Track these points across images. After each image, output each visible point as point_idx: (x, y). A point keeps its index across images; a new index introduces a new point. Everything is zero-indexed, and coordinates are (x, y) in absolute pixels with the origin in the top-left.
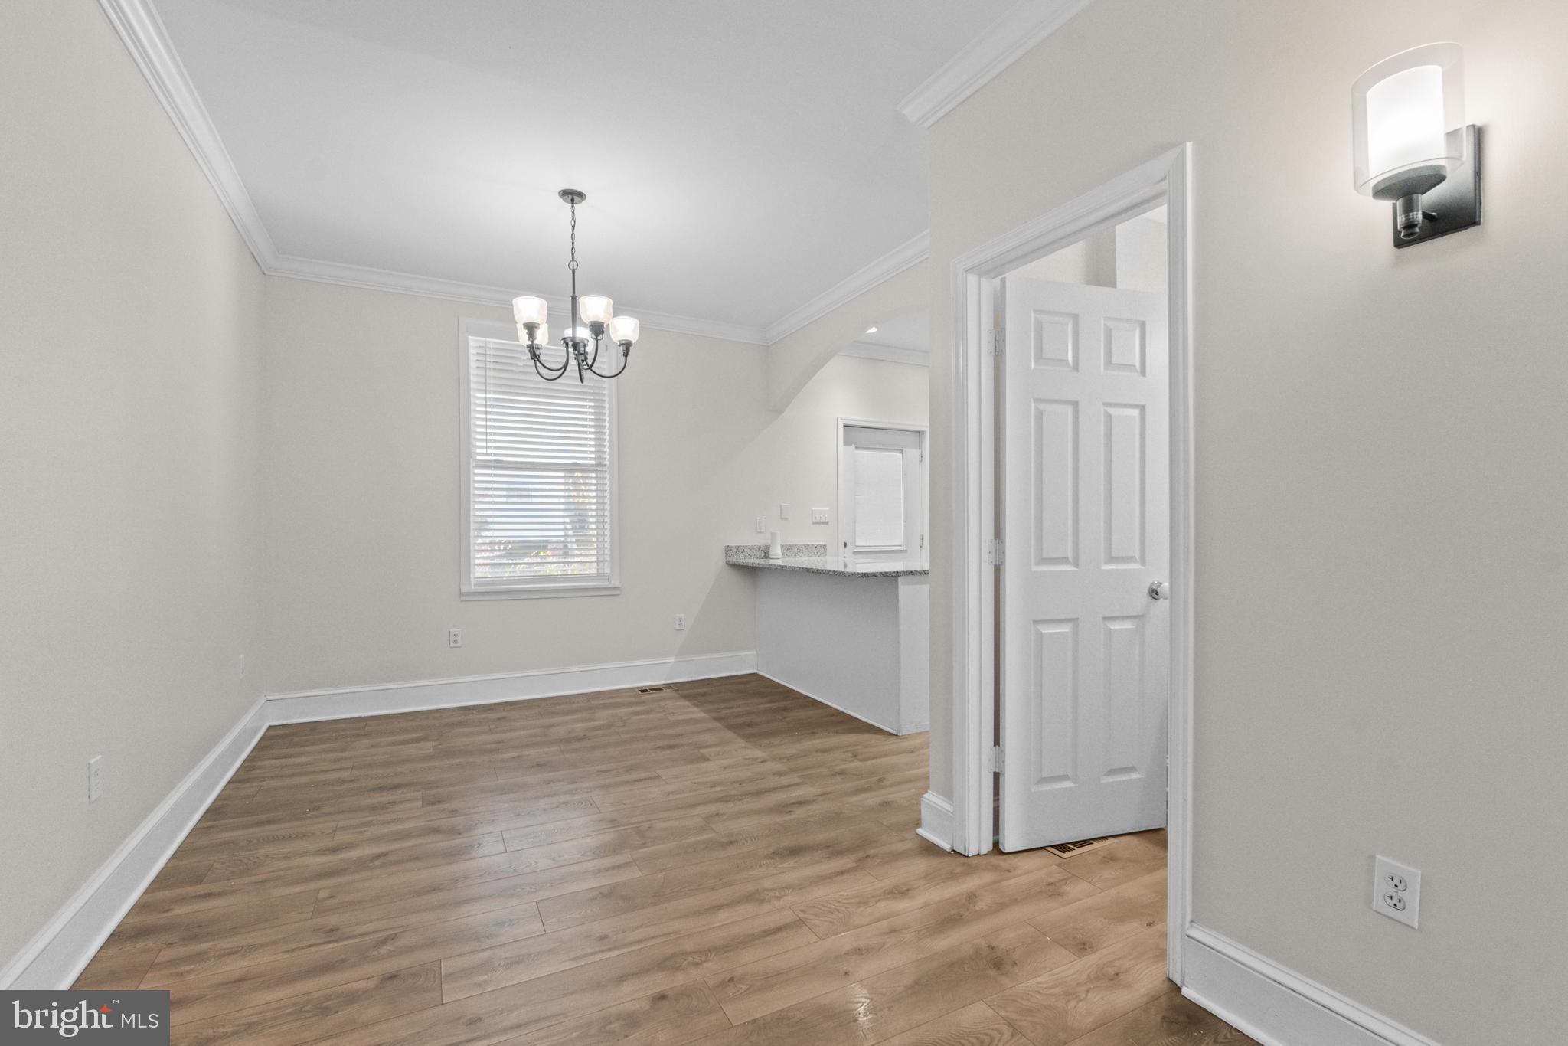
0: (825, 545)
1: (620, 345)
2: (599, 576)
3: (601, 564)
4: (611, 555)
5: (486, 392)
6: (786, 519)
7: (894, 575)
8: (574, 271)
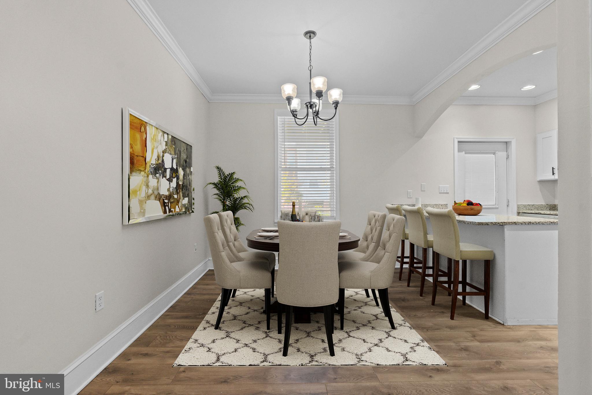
0: (447, 204)
1: (333, 104)
2: (331, 217)
3: (332, 212)
4: (336, 208)
6: (424, 191)
7: (501, 224)
8: (311, 71)
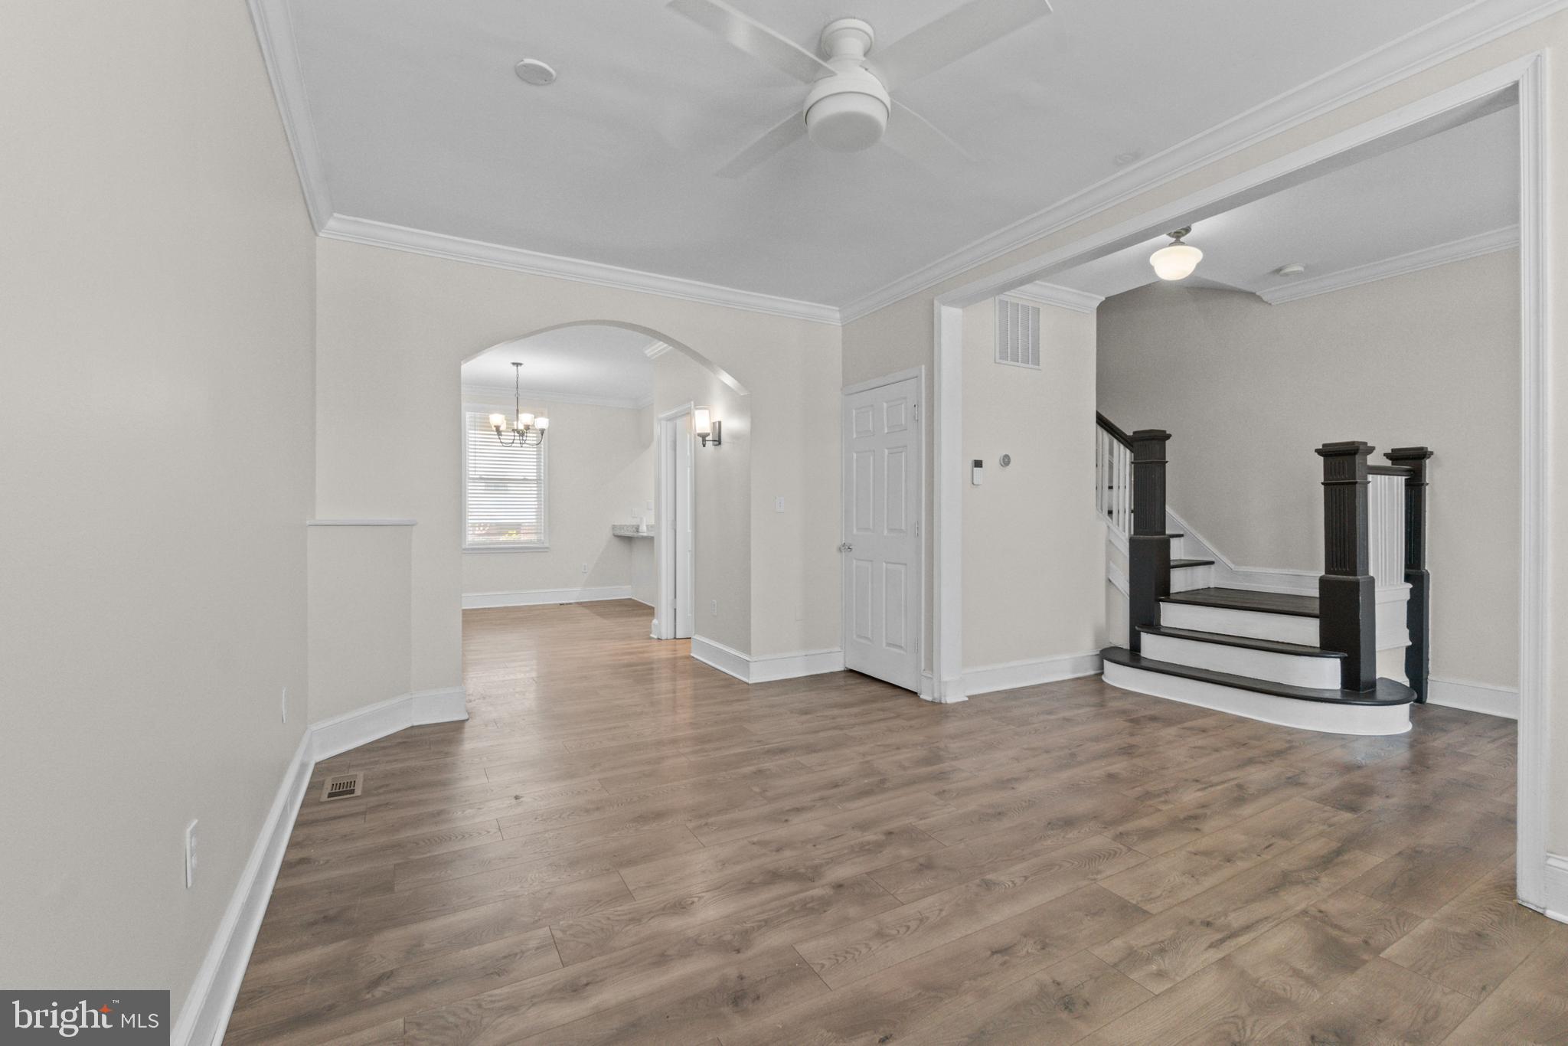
2: (539, 541)
3: (539, 534)
4: (544, 530)
5: (475, 430)
